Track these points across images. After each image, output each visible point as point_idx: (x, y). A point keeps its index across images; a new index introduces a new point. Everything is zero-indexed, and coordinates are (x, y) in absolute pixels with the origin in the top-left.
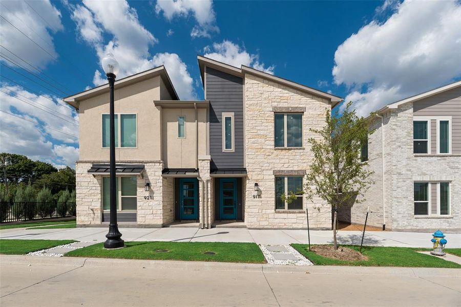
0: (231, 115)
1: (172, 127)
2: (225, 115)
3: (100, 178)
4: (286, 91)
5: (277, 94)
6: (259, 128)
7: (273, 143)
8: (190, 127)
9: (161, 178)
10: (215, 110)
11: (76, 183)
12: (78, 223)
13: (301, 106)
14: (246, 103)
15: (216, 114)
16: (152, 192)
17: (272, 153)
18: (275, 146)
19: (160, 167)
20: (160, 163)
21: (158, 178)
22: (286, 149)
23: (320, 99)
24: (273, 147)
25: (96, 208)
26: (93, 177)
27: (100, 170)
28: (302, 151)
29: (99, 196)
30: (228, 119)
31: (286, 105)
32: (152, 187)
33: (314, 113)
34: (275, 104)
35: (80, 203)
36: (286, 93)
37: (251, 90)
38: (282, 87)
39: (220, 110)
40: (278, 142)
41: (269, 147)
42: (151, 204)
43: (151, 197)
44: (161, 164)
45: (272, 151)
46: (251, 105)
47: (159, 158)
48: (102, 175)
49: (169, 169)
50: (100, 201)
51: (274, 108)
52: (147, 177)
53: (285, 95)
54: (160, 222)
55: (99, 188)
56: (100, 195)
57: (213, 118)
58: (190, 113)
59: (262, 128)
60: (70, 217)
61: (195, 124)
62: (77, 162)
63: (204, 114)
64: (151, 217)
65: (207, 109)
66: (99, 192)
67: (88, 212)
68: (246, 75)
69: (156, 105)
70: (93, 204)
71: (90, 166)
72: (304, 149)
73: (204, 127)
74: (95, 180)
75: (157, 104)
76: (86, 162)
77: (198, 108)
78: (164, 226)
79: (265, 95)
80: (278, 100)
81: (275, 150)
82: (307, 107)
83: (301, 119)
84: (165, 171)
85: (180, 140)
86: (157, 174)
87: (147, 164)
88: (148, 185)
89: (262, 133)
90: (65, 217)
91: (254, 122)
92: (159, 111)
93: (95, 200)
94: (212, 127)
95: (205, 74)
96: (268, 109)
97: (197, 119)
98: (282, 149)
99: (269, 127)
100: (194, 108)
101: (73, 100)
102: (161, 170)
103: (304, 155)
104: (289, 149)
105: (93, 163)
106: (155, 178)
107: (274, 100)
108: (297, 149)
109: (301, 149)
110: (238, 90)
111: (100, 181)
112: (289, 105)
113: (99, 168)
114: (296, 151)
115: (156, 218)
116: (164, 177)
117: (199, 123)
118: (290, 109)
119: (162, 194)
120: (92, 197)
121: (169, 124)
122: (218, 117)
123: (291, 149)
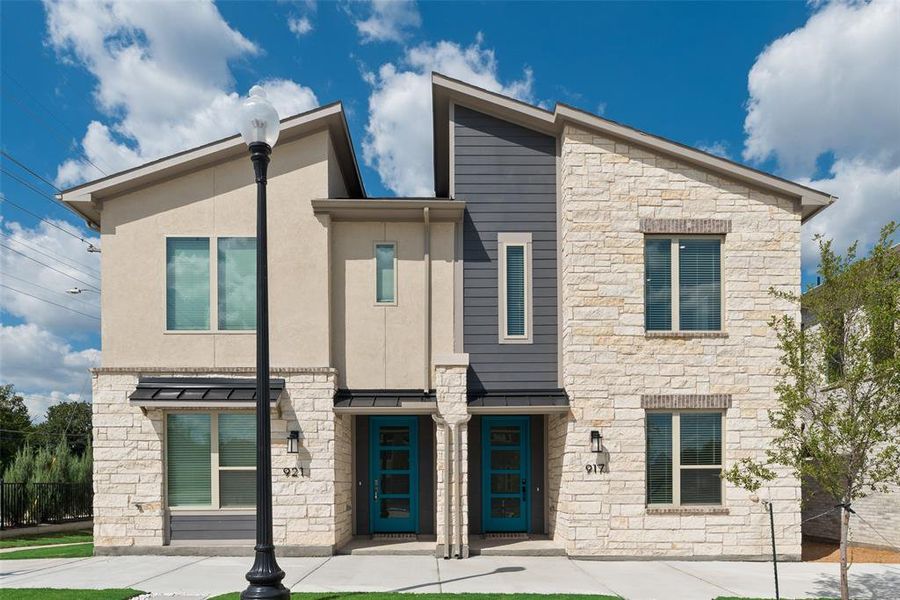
0: (524, 240)
1: (360, 273)
2: (506, 240)
3: (160, 416)
4: (678, 176)
5: (653, 183)
6: (602, 277)
7: (641, 319)
8: (409, 272)
9: (332, 416)
10: (478, 227)
11: (94, 431)
12: (98, 542)
13: (718, 216)
14: (566, 208)
15: (482, 236)
16: (305, 456)
17: (639, 347)
18: (648, 327)
19: (328, 385)
20: (328, 374)
21: (322, 416)
22: (676, 337)
23: (770, 198)
24: (641, 331)
25: (149, 500)
26: (141, 414)
27: (163, 394)
28: (720, 341)
29: (158, 468)
30: (515, 252)
31: (675, 214)
32: (305, 443)
33: (754, 236)
34: (647, 212)
35: (105, 485)
36: (679, 182)
37: (580, 171)
38: (667, 163)
39: (492, 227)
40: (656, 318)
41: (630, 331)
42: (302, 488)
43: (304, 471)
44: (332, 378)
45: (638, 341)
46: (579, 214)
47: (324, 362)
48: (164, 409)
49: (349, 391)
50: (160, 480)
51: (645, 222)
52: (293, 413)
53: (675, 186)
54: (329, 540)
55: (158, 445)
56: (159, 465)
57: (473, 250)
58: (409, 234)
59: (610, 277)
60: (33, 525)
61: (422, 265)
62: (97, 373)
63: (447, 236)
64: (303, 525)
65: (457, 224)
66: (158, 455)
67: (127, 513)
68: (566, 129)
69: (316, 213)
70: (141, 489)
71: (132, 383)
72: (727, 337)
73: (448, 273)
74: (147, 423)
75: (319, 209)
76: (121, 372)
77: (433, 219)
78: (338, 551)
79: (621, 187)
80: (657, 201)
81: (647, 338)
82: (736, 218)
83: (718, 251)
84: (342, 396)
85: (380, 310)
86: (319, 404)
87: (293, 378)
88: (295, 435)
89: (610, 290)
90: (21, 526)
91: (588, 260)
92: (326, 229)
93: (146, 479)
94: (472, 273)
95: (452, 124)
96: (627, 225)
97: (428, 251)
98: (666, 338)
99: (630, 276)
100: (420, 219)
101: (88, 199)
102: (332, 393)
103: (725, 352)
104: (685, 338)
105: (140, 373)
106: (315, 415)
107: (643, 200)
108: (708, 336)
109: (718, 336)
110: (543, 170)
111: (160, 425)
112: (686, 215)
113: (160, 390)
114: (704, 341)
115: (316, 527)
116: (338, 416)
117: (433, 262)
118: (689, 225)
119: (332, 462)
120: (138, 470)
121: (351, 265)
122: (486, 245)
123: (691, 337)
